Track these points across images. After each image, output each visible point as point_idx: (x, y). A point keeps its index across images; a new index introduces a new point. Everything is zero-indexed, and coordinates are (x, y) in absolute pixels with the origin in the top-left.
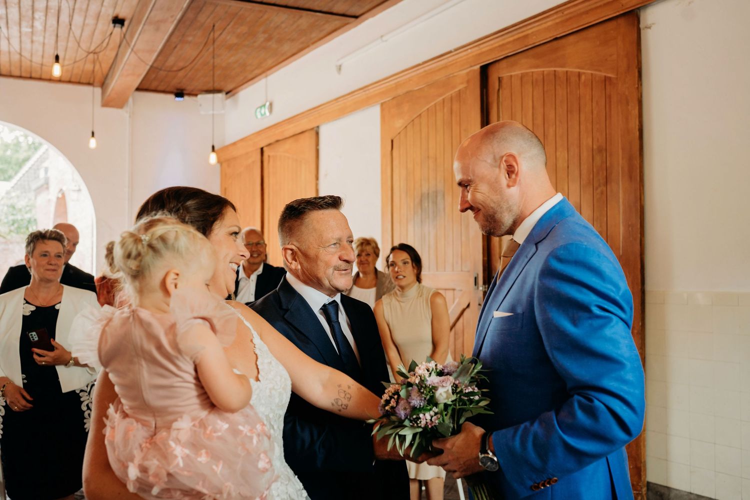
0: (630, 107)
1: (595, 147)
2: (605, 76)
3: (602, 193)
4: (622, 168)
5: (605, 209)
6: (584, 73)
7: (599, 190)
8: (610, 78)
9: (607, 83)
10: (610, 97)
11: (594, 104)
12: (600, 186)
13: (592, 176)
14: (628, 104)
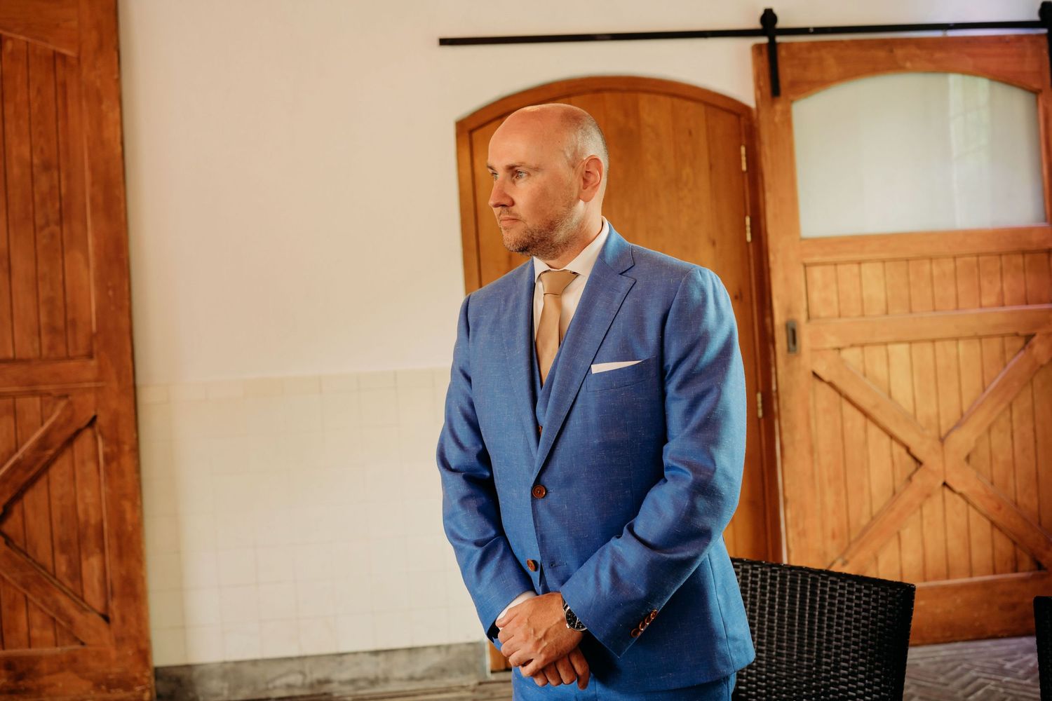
0: (104, 107)
1: (36, 161)
2: (54, 52)
3: (52, 236)
4: (92, 200)
5: (60, 261)
6: (11, 39)
7: (46, 232)
8: (64, 57)
9: (59, 62)
10: (64, 85)
11: (33, 94)
12: (47, 224)
13: (31, 207)
14: (100, 101)
